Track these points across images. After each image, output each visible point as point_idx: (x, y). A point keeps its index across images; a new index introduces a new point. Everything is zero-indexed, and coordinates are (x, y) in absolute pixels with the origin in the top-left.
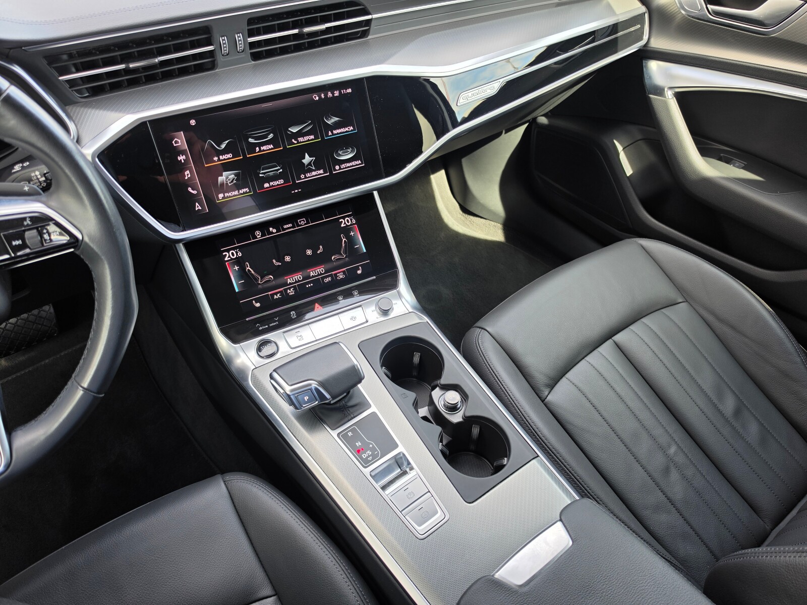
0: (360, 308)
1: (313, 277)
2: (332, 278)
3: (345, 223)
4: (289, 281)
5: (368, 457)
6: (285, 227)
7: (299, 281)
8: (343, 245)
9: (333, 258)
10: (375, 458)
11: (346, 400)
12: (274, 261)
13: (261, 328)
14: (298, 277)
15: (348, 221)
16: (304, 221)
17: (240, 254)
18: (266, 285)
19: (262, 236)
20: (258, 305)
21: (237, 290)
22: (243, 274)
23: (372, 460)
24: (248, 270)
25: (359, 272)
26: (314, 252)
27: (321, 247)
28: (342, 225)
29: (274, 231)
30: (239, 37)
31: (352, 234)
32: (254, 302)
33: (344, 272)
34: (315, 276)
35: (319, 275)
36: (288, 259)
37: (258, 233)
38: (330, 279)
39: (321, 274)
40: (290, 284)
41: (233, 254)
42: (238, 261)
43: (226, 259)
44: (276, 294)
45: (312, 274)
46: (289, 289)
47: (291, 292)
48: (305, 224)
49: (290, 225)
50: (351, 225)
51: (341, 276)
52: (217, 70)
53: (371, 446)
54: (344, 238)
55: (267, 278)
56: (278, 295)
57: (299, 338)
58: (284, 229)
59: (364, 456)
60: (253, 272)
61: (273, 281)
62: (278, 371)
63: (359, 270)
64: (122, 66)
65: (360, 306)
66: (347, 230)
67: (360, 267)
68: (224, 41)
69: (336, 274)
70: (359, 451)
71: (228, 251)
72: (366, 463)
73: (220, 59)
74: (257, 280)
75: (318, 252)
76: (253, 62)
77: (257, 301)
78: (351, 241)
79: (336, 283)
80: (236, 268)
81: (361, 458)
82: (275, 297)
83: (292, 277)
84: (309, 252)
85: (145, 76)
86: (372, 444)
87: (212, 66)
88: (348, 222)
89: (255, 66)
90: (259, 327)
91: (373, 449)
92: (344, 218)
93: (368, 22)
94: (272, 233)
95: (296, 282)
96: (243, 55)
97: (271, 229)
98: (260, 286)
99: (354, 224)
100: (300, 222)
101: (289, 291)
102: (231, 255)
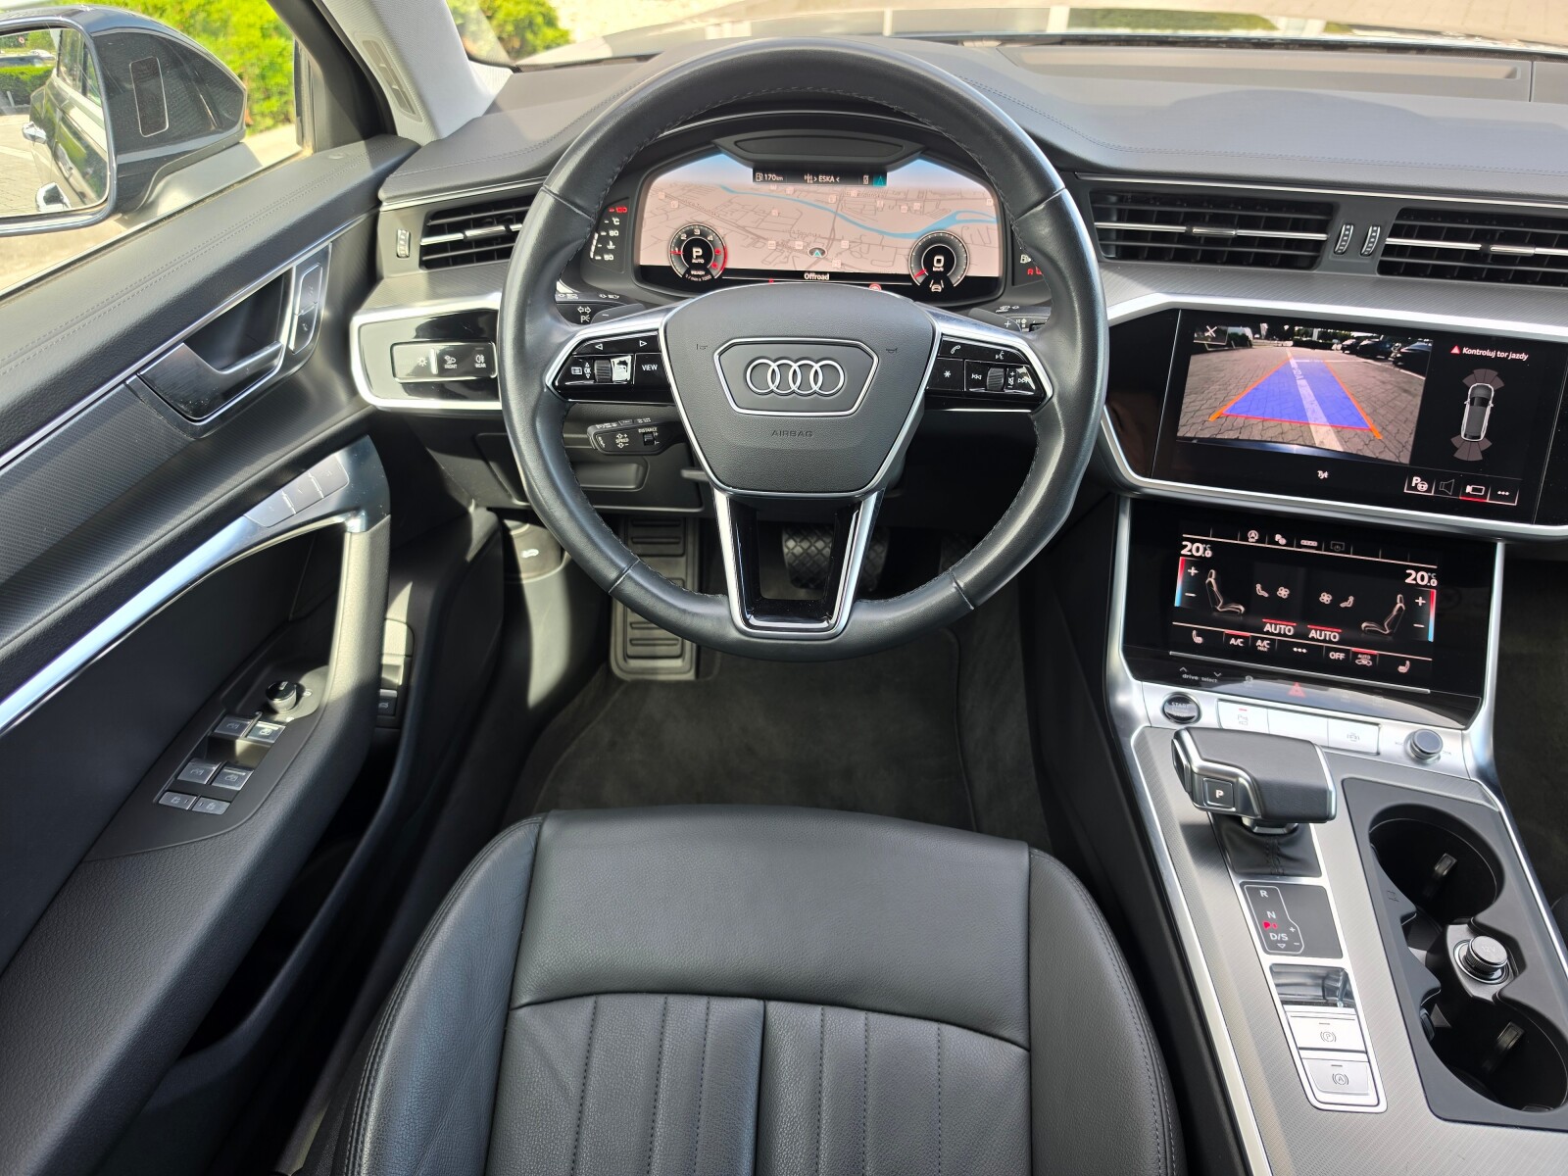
0: (1376, 727)
1: (1313, 639)
2: (1347, 656)
3: (1415, 579)
4: (1268, 628)
5: (1277, 941)
6: (1304, 542)
7: (1285, 635)
8: (1395, 612)
9: (1364, 625)
10: (1291, 949)
11: (1282, 840)
12: (1258, 586)
13: (1185, 676)
14: (1287, 629)
15: (1422, 577)
16: (1341, 546)
17: (1209, 554)
18: (1226, 617)
19: (1257, 541)
20: (1198, 640)
21: (1177, 603)
22: (1197, 584)
23: (1285, 949)
24: (1210, 582)
25: (1402, 669)
26: (1335, 602)
27: (1351, 599)
28: (1408, 581)
29: (1283, 541)
30: (1374, 232)
31: (1420, 601)
32: (1194, 632)
33: (1373, 657)
34: (1318, 640)
35: (1324, 641)
36: (1283, 593)
37: (1253, 535)
38: (1341, 656)
39: (1330, 642)
40: (1268, 633)
41: (1198, 549)
42: (1200, 563)
43: (1183, 552)
44: (1237, 637)
45: (1313, 634)
46: (1263, 639)
47: (1263, 646)
48: (1340, 552)
49: (1314, 544)
50: (1426, 586)
51: (1365, 661)
52: (1314, 272)
53: (1292, 930)
54: (1401, 602)
55: (1233, 607)
56: (1239, 641)
57: (1241, 719)
58: (1299, 546)
59: (1273, 936)
60: (1215, 589)
61: (1241, 615)
62: (1193, 732)
63: (1404, 665)
64: (1181, 229)
65: (1377, 724)
66: (1416, 590)
67: (1408, 663)
68: (1347, 231)
69: (1357, 653)
70: (1267, 925)
71: (1193, 541)
72: (1271, 947)
73: (1328, 256)
74: (1216, 602)
75: (1342, 605)
76: (1378, 276)
77: (1200, 633)
78: (1413, 613)
79: (1348, 667)
80: (1193, 571)
81: (1267, 937)
82: (1233, 641)
83: (1276, 624)
84: (1326, 598)
85: (1203, 251)
86: (1294, 927)
87: (1311, 263)
88: (1422, 580)
89: (1379, 281)
90: (1184, 672)
91: (1294, 937)
92: (1417, 570)
94: (1277, 543)
95: (1279, 635)
96: (1367, 261)
97: (1278, 537)
98: (1215, 614)
99: (1431, 587)
100: (1334, 545)
101: (1259, 643)
102: (1194, 549)
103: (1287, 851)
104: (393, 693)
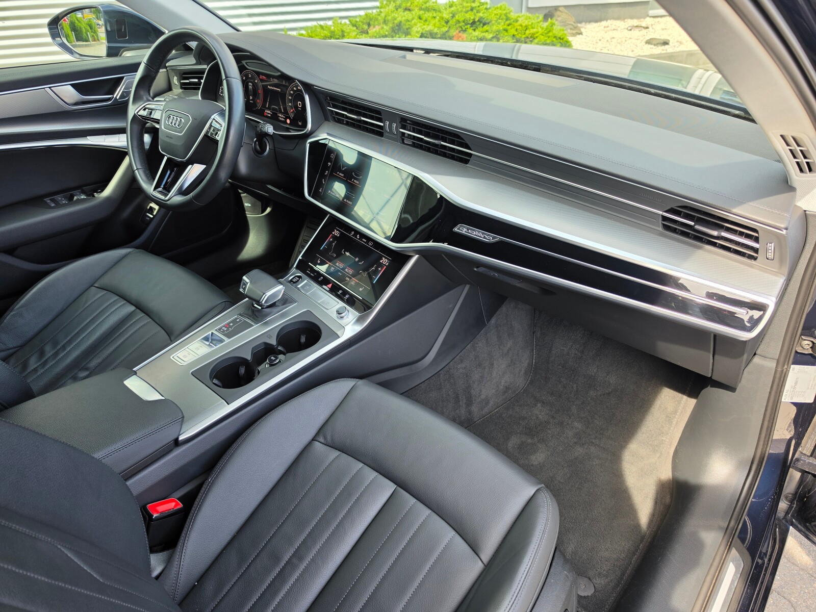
1: (346, 272)
2: (349, 280)
3: (383, 261)
4: (337, 264)
5: (223, 329)
6: (363, 240)
7: (339, 268)
8: (371, 270)
9: (360, 271)
12: (343, 250)
13: (307, 272)
14: (342, 266)
16: (372, 244)
17: (339, 235)
18: (330, 257)
20: (319, 262)
21: (321, 249)
22: (330, 243)
23: (221, 331)
24: (334, 243)
25: (361, 289)
26: (358, 261)
27: (363, 262)
28: (381, 261)
29: (358, 237)
30: (395, 125)
31: (380, 269)
32: (319, 259)
33: (356, 283)
35: (347, 273)
36: (347, 254)
37: (352, 234)
40: (336, 266)
42: (335, 237)
43: (333, 233)
44: (328, 264)
45: (346, 270)
46: (334, 267)
47: (332, 269)
48: (370, 246)
49: (365, 241)
50: (384, 264)
52: (383, 138)
54: (375, 267)
55: (333, 254)
58: (362, 240)
60: (333, 247)
61: (333, 257)
65: (338, 302)
66: (381, 265)
67: (364, 288)
68: (387, 123)
69: (353, 280)
71: (336, 230)
74: (330, 251)
75: (359, 263)
77: (321, 260)
78: (375, 272)
79: (348, 284)
80: (332, 239)
83: (339, 263)
88: (385, 262)
90: (308, 270)
91: (227, 330)
92: (386, 258)
93: (470, 155)
94: (356, 237)
96: (396, 137)
97: (358, 235)
98: (328, 255)
99: (386, 265)
100: (370, 243)
102: (336, 233)
103: (257, 314)
104: (152, 216)
